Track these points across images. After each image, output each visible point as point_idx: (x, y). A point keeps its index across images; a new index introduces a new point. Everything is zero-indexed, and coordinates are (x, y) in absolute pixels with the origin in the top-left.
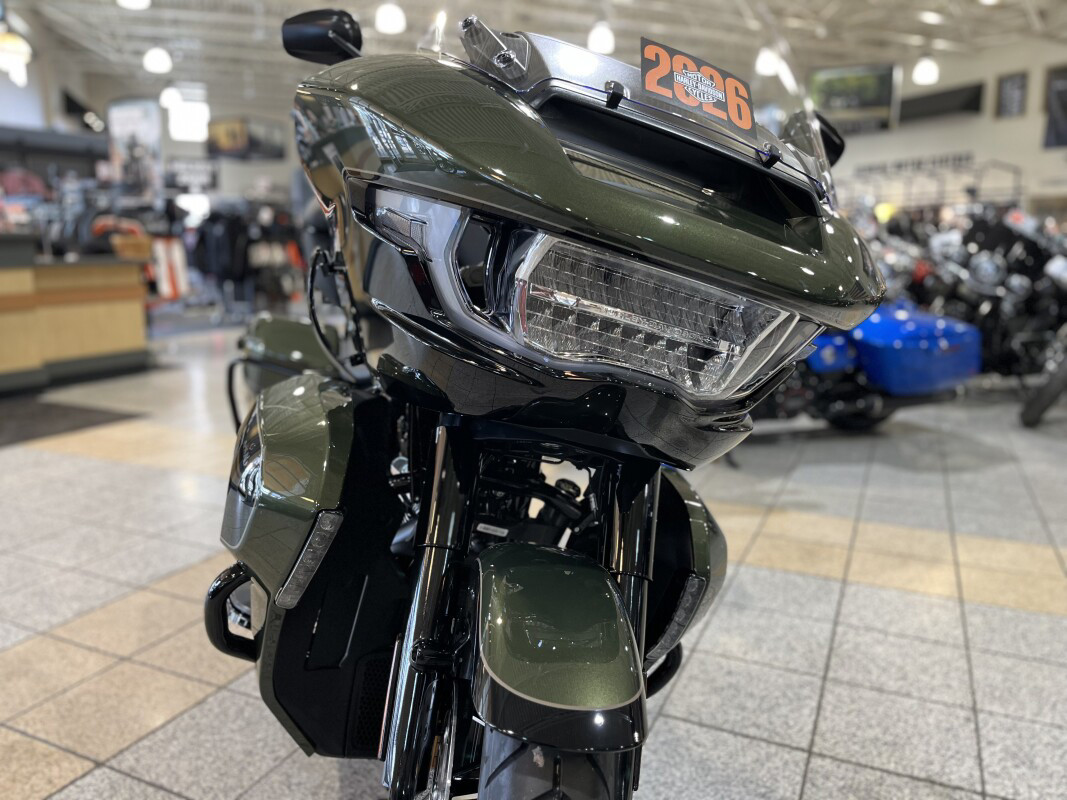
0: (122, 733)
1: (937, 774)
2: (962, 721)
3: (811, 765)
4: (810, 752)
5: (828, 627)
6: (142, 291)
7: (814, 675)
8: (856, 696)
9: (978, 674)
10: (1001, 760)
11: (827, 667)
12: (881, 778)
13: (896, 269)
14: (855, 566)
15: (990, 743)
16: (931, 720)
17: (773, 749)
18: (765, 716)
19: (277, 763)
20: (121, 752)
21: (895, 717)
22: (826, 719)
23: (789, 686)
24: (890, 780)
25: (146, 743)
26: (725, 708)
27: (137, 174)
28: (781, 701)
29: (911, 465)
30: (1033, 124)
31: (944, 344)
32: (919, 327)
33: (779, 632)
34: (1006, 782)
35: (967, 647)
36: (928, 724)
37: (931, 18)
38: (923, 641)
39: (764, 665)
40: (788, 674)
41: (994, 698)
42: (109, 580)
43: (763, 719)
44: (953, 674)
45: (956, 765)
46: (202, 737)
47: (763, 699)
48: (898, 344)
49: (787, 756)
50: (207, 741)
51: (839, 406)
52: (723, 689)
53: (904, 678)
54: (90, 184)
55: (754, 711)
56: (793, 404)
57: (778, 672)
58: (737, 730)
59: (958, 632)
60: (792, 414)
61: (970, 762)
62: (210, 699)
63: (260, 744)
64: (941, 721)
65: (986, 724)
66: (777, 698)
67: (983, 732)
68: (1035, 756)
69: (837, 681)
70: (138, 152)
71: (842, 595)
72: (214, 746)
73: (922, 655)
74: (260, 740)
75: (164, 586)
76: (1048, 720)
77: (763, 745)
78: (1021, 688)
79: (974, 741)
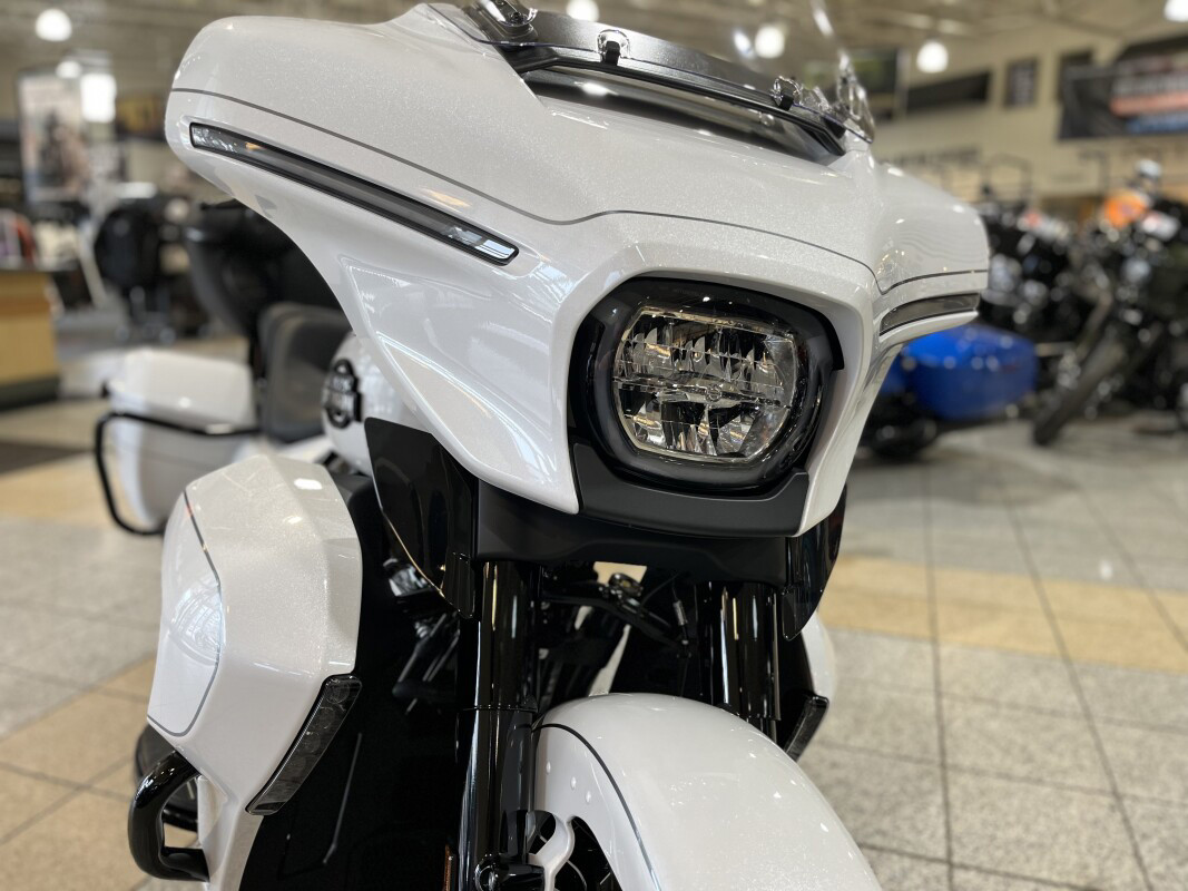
1: (1097, 880)
2: (1106, 811)
3: (955, 881)
4: (950, 864)
5: (930, 699)
7: (930, 762)
8: (984, 786)
9: (1109, 749)
10: (1162, 858)
11: (943, 752)
12: (1036, 890)
14: (942, 621)
15: (1145, 837)
16: (1074, 811)
17: (907, 862)
18: (888, 819)
21: (1034, 811)
22: (957, 818)
23: (906, 779)
27: (59, 161)
28: (901, 798)
30: (1044, 115)
31: (994, 363)
34: (1175, 885)
35: (1088, 717)
36: (1071, 817)
38: (1039, 712)
39: (871, 752)
40: (902, 763)
41: (1134, 778)
42: (47, 680)
43: (886, 824)
44: (1082, 752)
45: (1115, 867)
47: (881, 796)
48: (950, 362)
49: (925, 871)
51: (888, 433)
53: (1030, 759)
55: (874, 814)
57: (889, 760)
59: (1073, 699)
61: (1129, 863)
64: (1084, 813)
65: (1133, 812)
66: (896, 795)
67: (1134, 822)
69: (959, 769)
70: (59, 134)
73: (1042, 729)
75: (120, 685)
77: (895, 857)
78: (1159, 765)
79: (1127, 835)
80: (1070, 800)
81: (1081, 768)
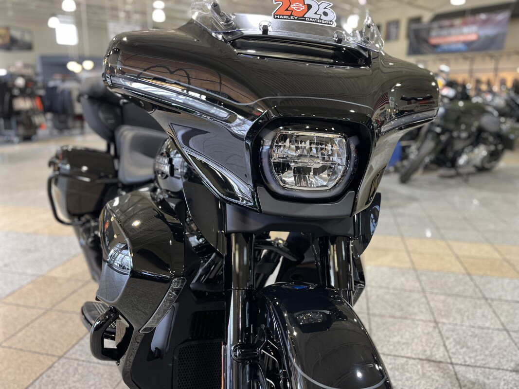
1: (430, 356)
2: (432, 329)
8: (384, 321)
9: (432, 304)
10: (454, 346)
11: (368, 309)
12: (407, 361)
15: (448, 338)
16: (419, 329)
24: (411, 362)
30: (402, 44)
34: (460, 356)
35: (424, 292)
36: (419, 332)
38: (405, 291)
41: (442, 315)
44: (422, 306)
45: (436, 351)
53: (402, 310)
59: (418, 285)
61: (442, 349)
62: (56, 364)
64: (423, 330)
65: (443, 329)
67: (443, 333)
68: (467, 342)
69: (374, 315)
73: (406, 298)
76: (467, 324)
78: (452, 310)
79: (440, 338)
80: (418, 325)
81: (422, 312)
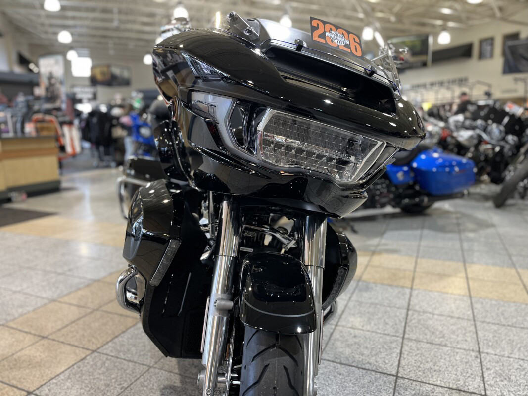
0: (42, 376)
1: (461, 386)
2: (474, 358)
3: (397, 383)
4: (397, 376)
5: (404, 311)
6: (57, 150)
7: (398, 337)
8: (419, 346)
9: (480, 334)
10: (493, 378)
11: (404, 332)
12: (434, 388)
13: (433, 133)
14: (417, 281)
15: (487, 369)
16: (458, 358)
17: (378, 375)
18: (374, 358)
19: (122, 390)
20: (41, 386)
21: (440, 357)
22: (404, 359)
23: (385, 343)
24: (438, 389)
25: (54, 381)
26: (353, 354)
27: (53, 91)
28: (381, 350)
29: (442, 229)
30: (497, 62)
31: (457, 169)
32: (445, 161)
33: (380, 315)
34: (497, 389)
35: (474, 320)
36: (456, 360)
37: (446, 11)
38: (452, 317)
39: (373, 332)
40: (385, 336)
41: (489, 346)
42: (37, 297)
43: (372, 360)
44: (467, 334)
45: (471, 381)
46: (83, 378)
47: (372, 349)
48: (434, 170)
49: (385, 379)
50: (86, 379)
51: (406, 201)
52: (352, 345)
53: (443, 337)
54: (30, 98)
55: (368, 356)
56: (384, 200)
57: (379, 335)
58: (360, 366)
59: (470, 312)
60: (383, 206)
61: (478, 379)
62: (88, 358)
63: (113, 380)
64: (463, 358)
65: (485, 359)
66: (380, 349)
67: (484, 363)
68: (510, 375)
69: (410, 339)
70: (53, 81)
71: (411, 296)
72: (90, 382)
73: (452, 325)
74: (113, 378)
75: (66, 299)
76: (517, 357)
77: (373, 373)
78: (502, 341)
79: (480, 368)
